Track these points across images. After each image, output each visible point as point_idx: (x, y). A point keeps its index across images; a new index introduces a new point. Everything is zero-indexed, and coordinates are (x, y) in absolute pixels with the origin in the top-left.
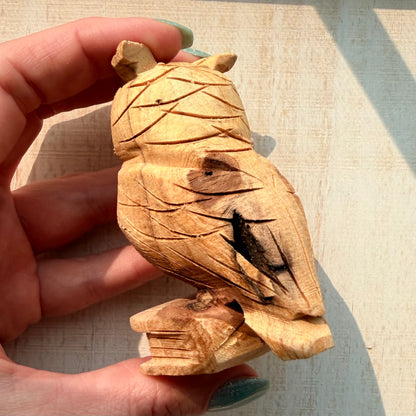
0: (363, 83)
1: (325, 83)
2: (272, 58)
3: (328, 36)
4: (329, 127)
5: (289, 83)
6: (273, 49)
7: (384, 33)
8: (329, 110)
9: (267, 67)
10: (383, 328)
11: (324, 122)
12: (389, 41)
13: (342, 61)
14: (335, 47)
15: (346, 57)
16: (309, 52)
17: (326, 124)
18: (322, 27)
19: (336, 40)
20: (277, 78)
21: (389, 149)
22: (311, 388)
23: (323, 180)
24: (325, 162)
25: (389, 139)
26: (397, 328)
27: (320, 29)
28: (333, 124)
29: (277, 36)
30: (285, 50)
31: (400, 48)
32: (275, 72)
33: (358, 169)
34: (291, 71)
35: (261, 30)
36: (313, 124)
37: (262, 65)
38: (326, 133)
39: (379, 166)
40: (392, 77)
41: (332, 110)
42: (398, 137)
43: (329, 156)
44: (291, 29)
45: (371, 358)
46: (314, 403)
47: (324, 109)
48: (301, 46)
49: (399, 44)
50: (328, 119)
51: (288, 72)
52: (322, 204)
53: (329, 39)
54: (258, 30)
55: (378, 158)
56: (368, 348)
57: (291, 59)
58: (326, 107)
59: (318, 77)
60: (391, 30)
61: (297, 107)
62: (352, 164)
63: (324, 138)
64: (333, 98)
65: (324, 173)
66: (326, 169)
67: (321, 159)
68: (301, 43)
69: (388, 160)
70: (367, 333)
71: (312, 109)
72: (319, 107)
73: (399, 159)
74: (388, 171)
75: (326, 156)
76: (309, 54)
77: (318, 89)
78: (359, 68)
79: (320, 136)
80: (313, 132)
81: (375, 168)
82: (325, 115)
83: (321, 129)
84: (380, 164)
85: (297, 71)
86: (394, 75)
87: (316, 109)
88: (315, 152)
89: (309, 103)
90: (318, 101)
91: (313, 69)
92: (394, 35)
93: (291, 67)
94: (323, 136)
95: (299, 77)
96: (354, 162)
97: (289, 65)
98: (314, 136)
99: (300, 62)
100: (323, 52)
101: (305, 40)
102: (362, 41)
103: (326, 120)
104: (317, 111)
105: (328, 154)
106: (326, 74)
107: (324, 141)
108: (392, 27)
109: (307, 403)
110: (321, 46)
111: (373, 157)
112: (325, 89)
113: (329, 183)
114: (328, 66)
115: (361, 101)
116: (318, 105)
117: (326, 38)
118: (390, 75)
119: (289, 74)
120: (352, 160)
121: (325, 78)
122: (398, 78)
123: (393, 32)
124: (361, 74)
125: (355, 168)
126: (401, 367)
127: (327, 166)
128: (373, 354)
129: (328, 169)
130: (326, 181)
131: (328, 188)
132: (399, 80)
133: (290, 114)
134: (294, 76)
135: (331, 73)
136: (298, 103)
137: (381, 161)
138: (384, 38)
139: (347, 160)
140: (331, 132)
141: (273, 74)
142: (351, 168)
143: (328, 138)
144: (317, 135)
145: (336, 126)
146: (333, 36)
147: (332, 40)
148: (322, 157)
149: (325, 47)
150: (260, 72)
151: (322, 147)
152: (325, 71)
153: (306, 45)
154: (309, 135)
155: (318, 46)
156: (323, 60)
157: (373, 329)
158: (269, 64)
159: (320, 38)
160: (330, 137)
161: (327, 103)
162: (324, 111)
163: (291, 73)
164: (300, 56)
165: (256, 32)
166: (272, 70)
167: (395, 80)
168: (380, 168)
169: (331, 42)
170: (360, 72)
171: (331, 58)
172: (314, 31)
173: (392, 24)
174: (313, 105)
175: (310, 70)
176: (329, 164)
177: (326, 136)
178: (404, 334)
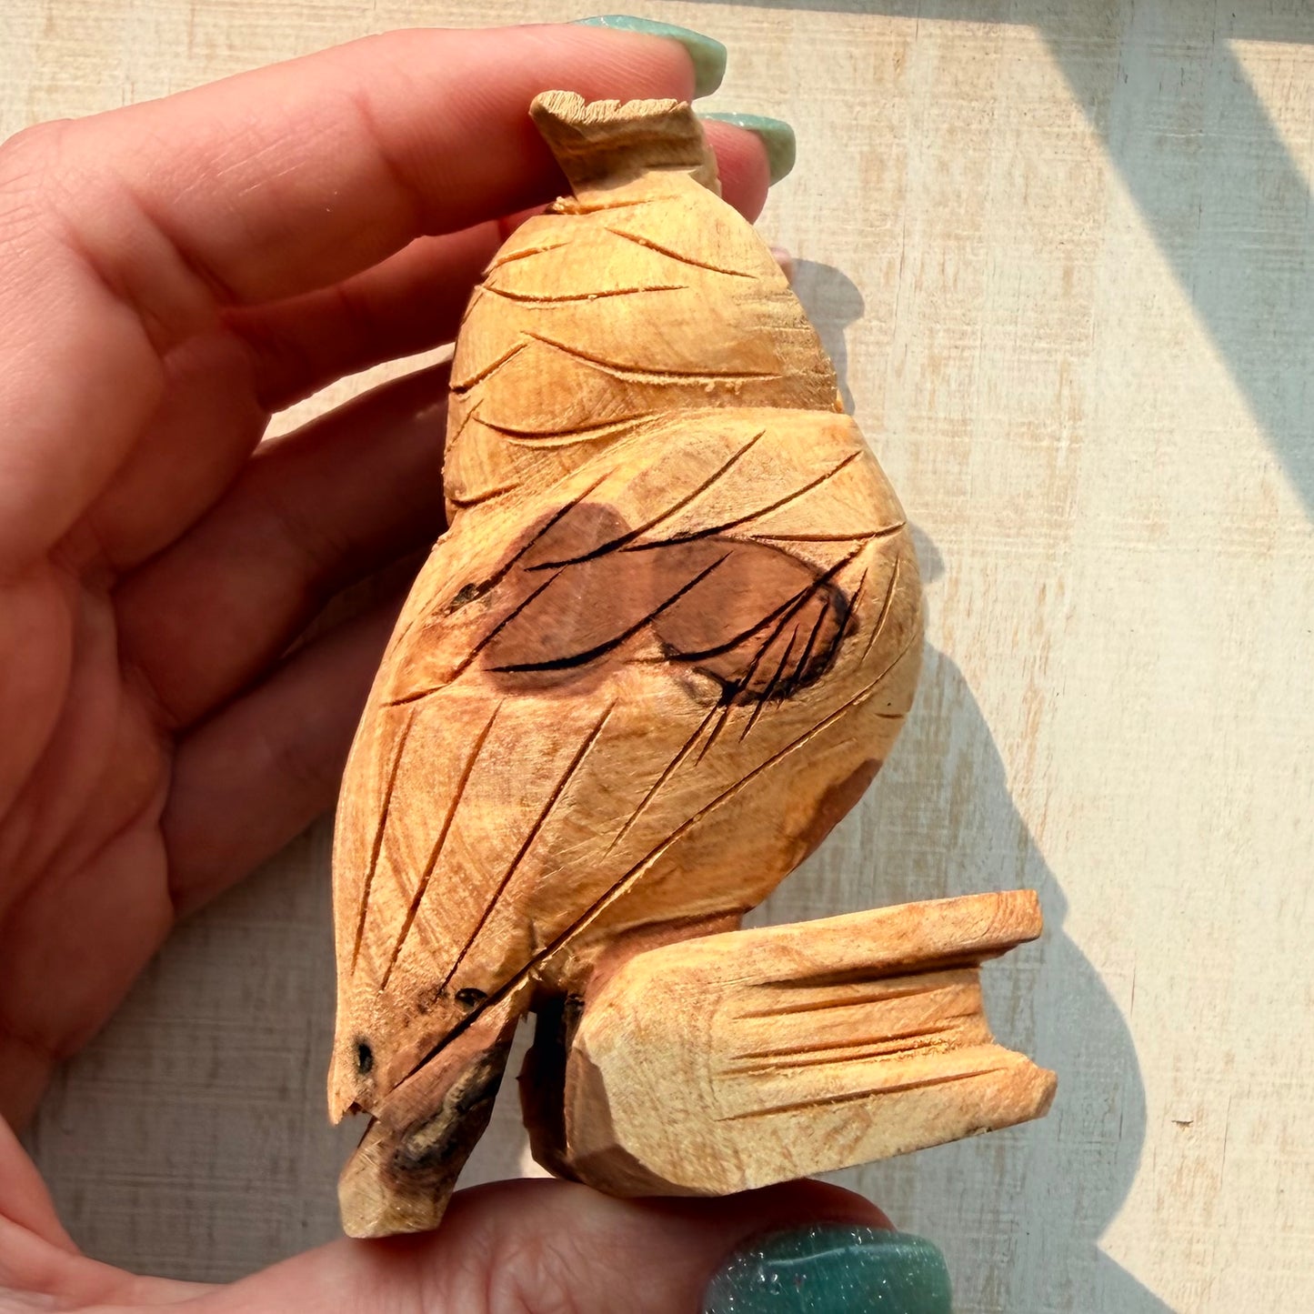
0: (1187, 276)
1: (1067, 274)
2: (901, 193)
3: (1080, 123)
4: (1076, 415)
5: (950, 270)
6: (902, 162)
7: (1260, 120)
8: (1074, 359)
9: (884, 216)
10: (1230, 1059)
11: (1059, 397)
12: (1276, 145)
13: (1123, 207)
14: (1100, 159)
15: (1139, 191)
16: (1017, 173)
17: (1066, 403)
18: (1064, 93)
19: (1104, 137)
20: (914, 256)
21: (1265, 488)
22: (993, 1243)
23: (1052, 583)
24: (1058, 525)
25: (1267, 456)
26: (1274, 1061)
27: (1056, 101)
28: (1088, 407)
29: (917, 121)
30: (944, 167)
32: (907, 233)
33: (1163, 551)
34: (959, 232)
35: (868, 99)
36: (1025, 403)
37: (867, 210)
38: (1065, 433)
39: (1232, 542)
40: (1282, 261)
41: (1088, 360)
42: (1296, 451)
43: (1071, 507)
44: (963, 99)
45: (1187, 1153)
46: (1003, 1289)
47: (1059, 357)
48: (993, 153)
49: (1305, 154)
50: (1071, 389)
51: (948, 236)
52: (1047, 658)
53: (1083, 133)
54: (858, 100)
55: (1228, 518)
56: (1178, 1122)
57: (959, 196)
58: (1066, 351)
59: (1045, 255)
60: (1283, 110)
61: (975, 348)
62: (1146, 534)
63: (1057, 449)
64: (1091, 322)
65: (1055, 560)
66: (1062, 548)
67: (1046, 515)
68: (993, 145)
69: (1259, 524)
70: (1178, 1074)
71: (1022, 357)
72: (1043, 350)
73: (1294, 525)
74: (1261, 561)
75: (1063, 509)
76: (1019, 181)
77: (1044, 292)
78: (1177, 228)
79: (1045, 443)
80: (1024, 429)
81: (1218, 548)
82: (1065, 375)
83: (1048, 422)
84: (1236, 537)
85: (977, 234)
86: (1288, 252)
87: (1034, 358)
88: (1029, 495)
89: (1012, 337)
90: (1042, 331)
91: (1029, 228)
92: (1293, 127)
93: (958, 221)
94: (1055, 443)
95: (982, 251)
96: (1153, 528)
97: (953, 213)
98: (1027, 443)
99: (988, 205)
100: (1061, 175)
101: (1008, 136)
102: (1188, 141)
103: (1066, 392)
104: (1038, 362)
105: (1069, 500)
106: (1069, 247)
107: (1059, 459)
108: (1287, 99)
109: (980, 1288)
110: (1059, 157)
111: (1212, 513)
112: (1066, 294)
113: (1068, 593)
114: (1076, 219)
115: (1181, 335)
116: (1043, 345)
117: (1073, 129)
118: (1276, 252)
119: (952, 243)
120: (1146, 522)
121: (1069, 258)
122: (1302, 263)
123: (1289, 116)
124: (1184, 247)
125: (1153, 547)
126: (1282, 1187)
127: (1066, 539)
128: (1193, 1141)
129: (1067, 550)
130: (1061, 586)
131: (1066, 609)
132: (1304, 271)
133: (951, 370)
134: (968, 250)
135: (1086, 242)
136: (979, 334)
137: (1239, 528)
138: (1259, 136)
139: (1130, 520)
140: (1081, 432)
141: (900, 240)
142: (1141, 546)
143: (1071, 450)
144: (1036, 438)
145: (1096, 411)
146: (1097, 125)
147: (1093, 135)
148: (1051, 510)
149: (1069, 157)
150: (861, 232)
151: (1052, 477)
152: (1065, 237)
153: (1009, 150)
154: (1012, 438)
155: (1048, 153)
156: (1062, 201)
157: (1196, 1061)
158: (889, 209)
159: (1056, 129)
160: (1077, 446)
161: (1071, 339)
162: (1059, 362)
163: (958, 238)
164: (988, 185)
165: (850, 107)
166: (898, 229)
167: (1292, 270)
168: (1233, 549)
169: (1088, 143)
170: (1178, 240)
171: (1087, 193)
172: (1037, 106)
173: (1285, 91)
174: (1025, 345)
175: (1020, 232)
176: (1071, 532)
177: (1064, 444)
178: (1294, 1081)
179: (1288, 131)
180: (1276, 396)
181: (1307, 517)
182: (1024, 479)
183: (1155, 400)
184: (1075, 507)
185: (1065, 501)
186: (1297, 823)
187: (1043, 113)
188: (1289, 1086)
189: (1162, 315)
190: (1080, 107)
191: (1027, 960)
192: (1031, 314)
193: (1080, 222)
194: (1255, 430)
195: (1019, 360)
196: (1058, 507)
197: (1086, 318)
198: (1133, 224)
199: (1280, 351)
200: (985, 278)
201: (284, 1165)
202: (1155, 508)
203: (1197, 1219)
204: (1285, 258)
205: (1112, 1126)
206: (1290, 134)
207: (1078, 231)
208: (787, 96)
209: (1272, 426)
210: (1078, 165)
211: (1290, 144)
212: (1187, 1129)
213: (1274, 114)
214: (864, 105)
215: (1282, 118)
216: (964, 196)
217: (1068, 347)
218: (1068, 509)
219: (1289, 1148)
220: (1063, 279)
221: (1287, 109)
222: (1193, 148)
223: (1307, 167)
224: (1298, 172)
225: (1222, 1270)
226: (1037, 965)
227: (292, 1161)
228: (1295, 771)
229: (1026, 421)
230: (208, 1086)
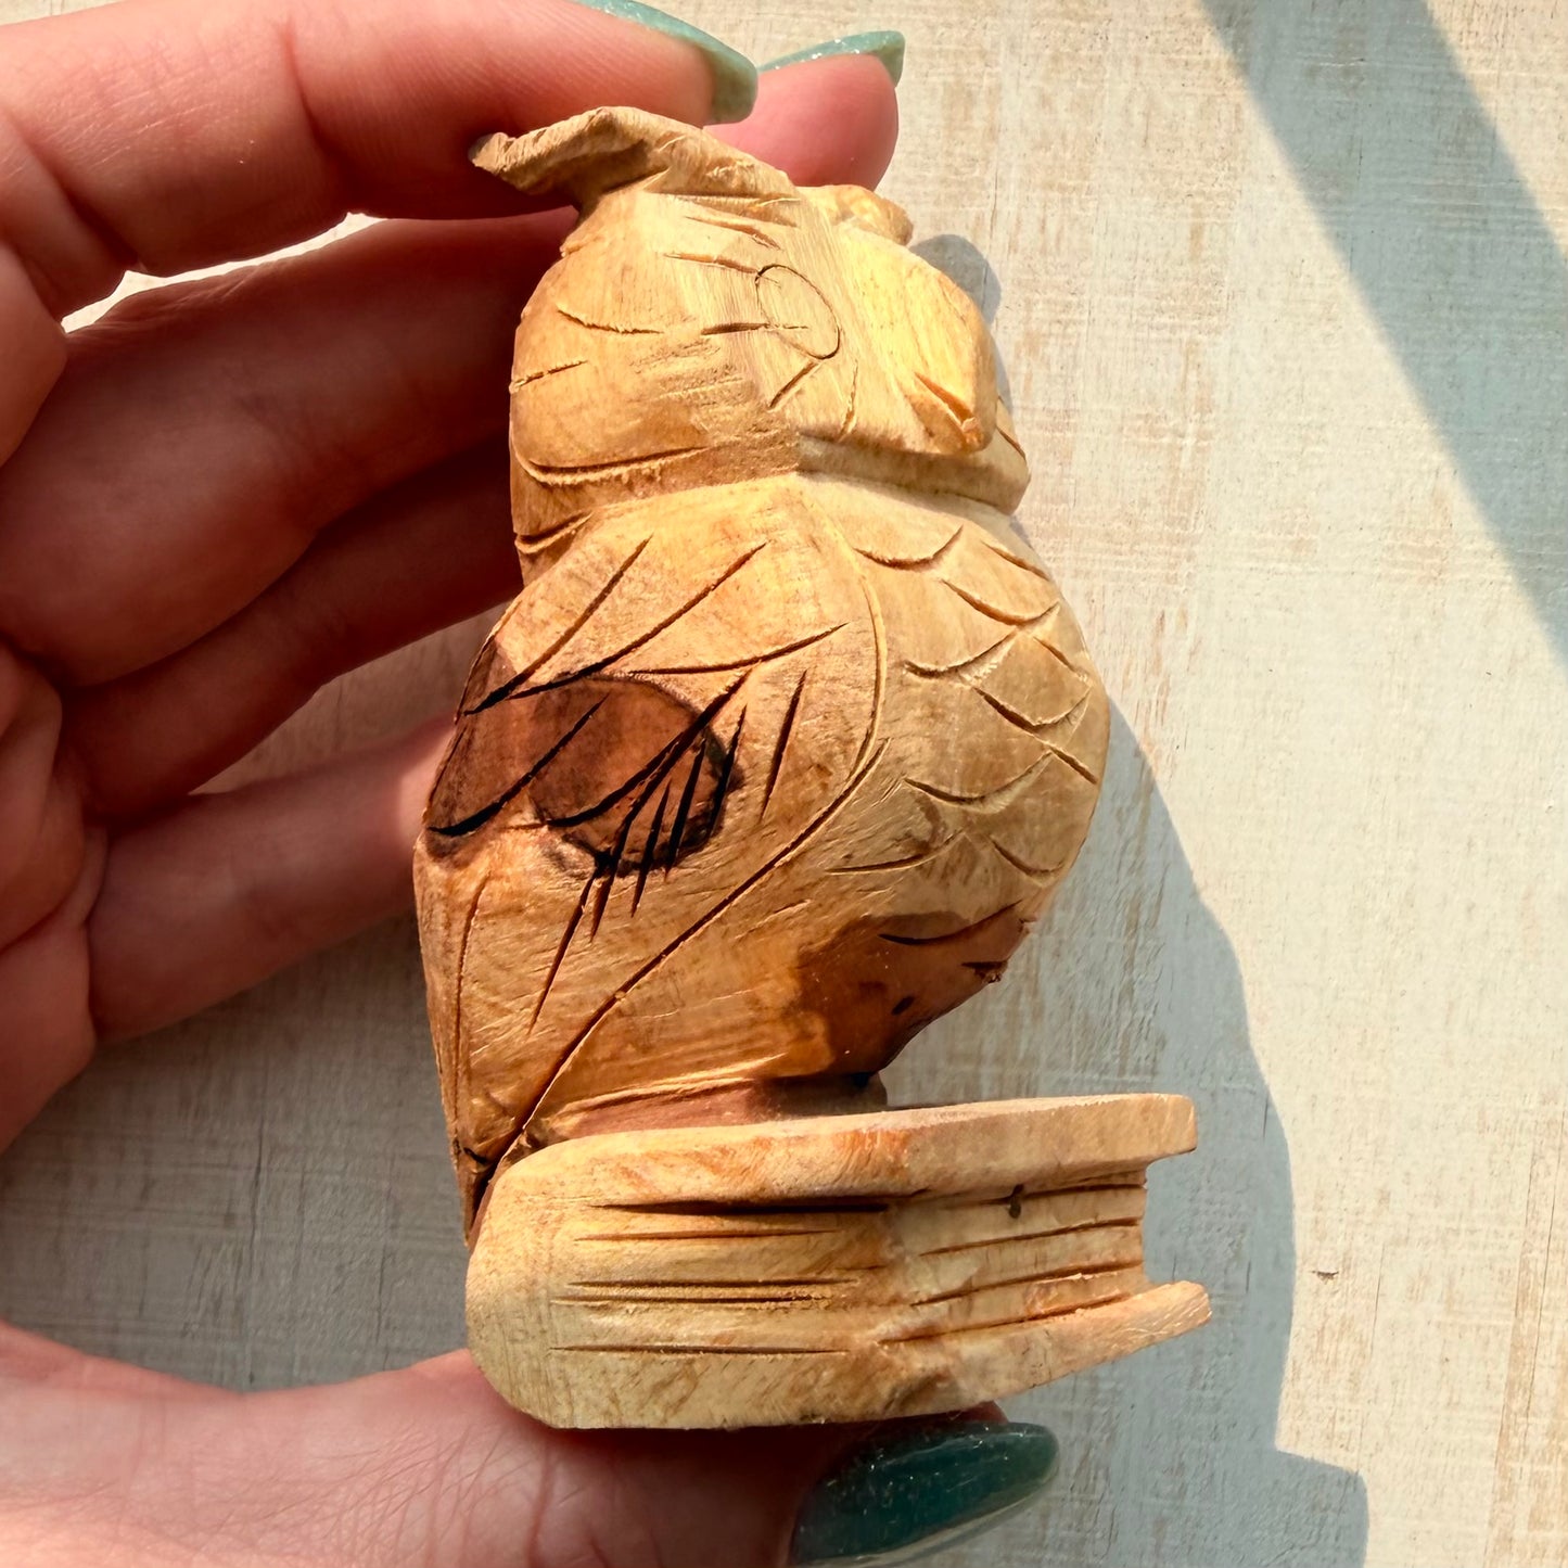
0: (1343, 239)
1: (1196, 233)
2: (993, 133)
3: (1215, 50)
4: (1205, 406)
5: (1052, 227)
6: (995, 93)
7: (1437, 47)
8: (1202, 338)
9: (972, 161)
10: (1384, 1197)
11: (1184, 386)
12: (1456, 77)
13: (1265, 151)
14: (1238, 93)
15: (1286, 134)
16: (1136, 109)
17: (1192, 392)
18: (1194, 13)
19: (1243, 68)
20: (1009, 209)
21: (1438, 499)
22: (1090, 1418)
23: (1172, 611)
24: (1180, 540)
25: (1438, 458)
26: (1438, 1200)
27: (1185, 23)
28: (1219, 396)
29: (1012, 47)
30: (1045, 101)
31: (1498, 106)
32: (999, 182)
33: (1310, 573)
34: (1064, 181)
35: (954, 18)
36: (1142, 391)
37: (949, 154)
38: (1191, 428)
39: (1395, 564)
40: (1461, 220)
41: (1220, 339)
42: (1476, 452)
43: (1197, 518)
44: (1071, 19)
45: (1329, 1312)
46: (1101, 1473)
47: (1185, 335)
48: (1107, 85)
49: (1492, 89)
50: (1199, 374)
51: (1049, 186)
52: (1165, 704)
53: (1218, 62)
54: (941, 21)
55: (1390, 534)
56: (1319, 1273)
57: (1063, 137)
58: (1195, 327)
59: (1169, 211)
60: (1465, 35)
61: (1081, 322)
62: (1288, 552)
63: (1181, 449)
64: (1225, 293)
65: (1176, 583)
66: (1185, 568)
67: (1166, 528)
68: (1108, 76)
69: (1429, 542)
70: (1320, 1214)
71: (1139, 335)
72: (1165, 326)
73: (1472, 542)
74: (1431, 587)
75: (1187, 521)
76: (1138, 120)
77: (1168, 255)
78: (1331, 178)
79: (1166, 440)
80: (1140, 423)
81: (1378, 570)
82: (1191, 357)
83: (1170, 414)
84: (1401, 557)
85: (1087, 183)
86: (1469, 209)
87: (1154, 335)
88: (1145, 503)
89: (1128, 308)
90: (1164, 303)
91: (1149, 177)
92: (1477, 54)
93: (1063, 167)
94: (1179, 440)
95: (1092, 205)
96: (1298, 545)
97: (1055, 157)
98: (1144, 440)
99: (1100, 149)
100: (1190, 113)
101: (1125, 63)
102: (1347, 72)
103: (1192, 377)
104: (1158, 342)
105: (1195, 510)
106: (1199, 200)
107: (1183, 460)
108: (1470, 21)
109: (1074, 1471)
110: (1188, 90)
111: (1371, 527)
112: (1194, 258)
113: (1192, 625)
114: (1208, 167)
115: (1334, 309)
116: (1164, 319)
117: (1205, 56)
118: (1455, 208)
119: (1055, 195)
120: (1290, 538)
121: (1198, 214)
122: (1485, 222)
123: (1471, 42)
124: (1339, 201)
125: (1297, 568)
126: (1447, 1355)
127: (1190, 558)
128: (1338, 1296)
129: (1191, 570)
130: (1184, 615)
131: (1189, 643)
132: (1488, 231)
133: (1052, 350)
134: (1075, 203)
135: (1218, 195)
136: (1087, 307)
137: (1402, 546)
138: (1434, 66)
139: (1269, 535)
140: (1211, 427)
141: (992, 191)
142: (1283, 567)
143: (1199, 450)
144: (1153, 433)
145: (1229, 400)
146: (1235, 52)
147: (1229, 64)
148: (1171, 522)
149: (1199, 92)
150: (944, 181)
151: (1175, 480)
152: (1195, 188)
153: (1126, 82)
154: (1125, 431)
155: (1175, 86)
156: (1191, 145)
157: (1342, 1198)
158: (977, 153)
159: (1184, 57)
160: (1205, 444)
161: (1199, 314)
162: (1185, 340)
163: (1062, 188)
164: (1100, 125)
165: (932, 28)
166: (989, 178)
167: (1473, 230)
168: (1396, 571)
169: (1224, 73)
170: (1333, 193)
171: (1221, 135)
172: (1161, 28)
173: (1468, 10)
174: (1143, 320)
175: (1138, 183)
176: (1197, 549)
177: (1189, 441)
178: (1463, 1226)
179: (1470, 59)
180: (1451, 385)
181: (1488, 534)
182: (1139, 485)
183: (1303, 388)
184: (1202, 517)
185: (1189, 511)
186: (1470, 909)
187: (1168, 36)
188: (1457, 1232)
189: (1312, 284)
190: (1214, 28)
191: (1136, 1071)
192: (1150, 282)
193: (1213, 170)
194: (1426, 426)
195: (1136, 339)
196: (1182, 518)
197: (1218, 288)
198: (1276, 173)
199: (1458, 330)
200: (1094, 238)
201: (229, 1305)
202: (1300, 520)
203: (1341, 1392)
204: (1465, 215)
205: (1239, 1277)
206: (1474, 64)
207: (1211, 180)
208: (856, 14)
209: (1446, 421)
210: (1210, 100)
211: (1473, 75)
212: (1330, 1282)
213: (1453, 38)
214: (949, 26)
215: (1463, 43)
216: (1070, 138)
217: (1196, 322)
218: (1193, 522)
219: (1456, 1307)
220: (1192, 238)
221: (1469, 32)
222: (1353, 81)
223: (1493, 105)
224: (1482, 110)
225: (1371, 1455)
226: (1148, 1078)
227: (240, 1301)
228: (1470, 845)
229: (1143, 412)
230: (138, 1209)
